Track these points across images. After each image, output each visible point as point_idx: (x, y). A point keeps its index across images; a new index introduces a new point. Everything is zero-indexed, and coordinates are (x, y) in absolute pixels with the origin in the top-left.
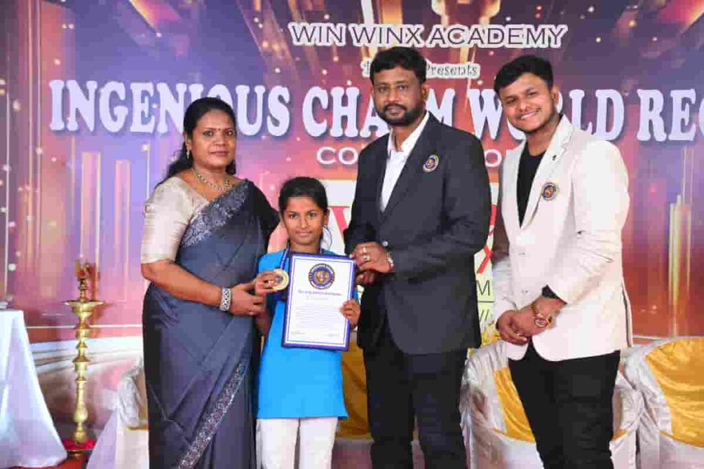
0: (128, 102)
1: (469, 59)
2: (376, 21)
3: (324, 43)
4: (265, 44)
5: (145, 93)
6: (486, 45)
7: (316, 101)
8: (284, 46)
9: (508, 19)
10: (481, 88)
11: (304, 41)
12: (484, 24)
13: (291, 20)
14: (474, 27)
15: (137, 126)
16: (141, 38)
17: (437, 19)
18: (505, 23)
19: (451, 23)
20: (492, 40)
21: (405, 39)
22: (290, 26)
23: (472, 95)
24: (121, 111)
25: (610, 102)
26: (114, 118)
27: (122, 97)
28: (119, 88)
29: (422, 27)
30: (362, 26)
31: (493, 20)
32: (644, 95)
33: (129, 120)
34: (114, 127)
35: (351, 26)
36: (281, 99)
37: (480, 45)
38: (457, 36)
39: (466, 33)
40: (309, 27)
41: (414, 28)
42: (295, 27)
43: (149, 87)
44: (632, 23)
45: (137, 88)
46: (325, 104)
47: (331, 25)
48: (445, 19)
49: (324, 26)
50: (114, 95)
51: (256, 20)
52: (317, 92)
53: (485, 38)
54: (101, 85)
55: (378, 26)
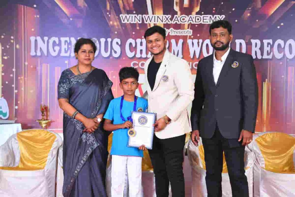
0: (60, 45)
1: (188, 28)
2: (153, 14)
3: (133, 22)
4: (111, 23)
5: (66, 41)
6: (194, 23)
7: (131, 44)
8: (118, 23)
9: (203, 13)
10: (193, 39)
11: (126, 21)
12: (194, 15)
14: (190, 16)
15: (63, 54)
16: (65, 20)
17: (176, 13)
18: (201, 15)
19: (181, 14)
20: (197, 21)
21: (164, 21)
22: (121, 15)
23: (189, 41)
24: (57, 48)
25: (241, 44)
26: (55, 51)
27: (57, 43)
28: (56, 39)
29: (170, 16)
30: (148, 16)
31: (197, 13)
32: (253, 41)
33: (60, 51)
34: (54, 54)
35: (143, 16)
36: (117, 43)
37: (192, 23)
38: (183, 19)
39: (187, 18)
40: (128, 16)
41: (167, 16)
42: (123, 16)
43: (67, 39)
44: (249, 15)
45: (63, 39)
46: (134, 45)
47: (136, 15)
48: (179, 13)
49: (134, 16)
50: (54, 42)
51: (108, 13)
52: (131, 40)
53: (194, 20)
54: (49, 38)
55: (154, 16)
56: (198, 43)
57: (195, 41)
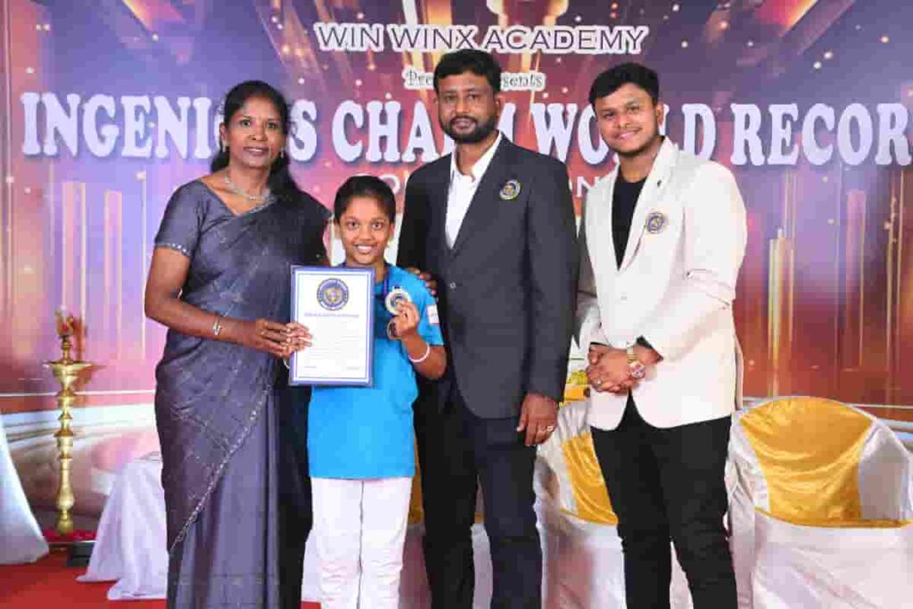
0: (119, 119)
1: (532, 68)
2: (421, 21)
3: (357, 48)
4: (286, 49)
5: (139, 109)
6: (552, 51)
7: (349, 118)
8: (309, 50)
9: (578, 19)
10: (547, 102)
11: (333, 45)
12: (549, 25)
13: (317, 19)
14: (537, 28)
15: (130, 149)
16: (133, 42)
17: (494, 19)
18: (574, 24)
19: (510, 23)
20: (559, 44)
21: (455, 43)
22: (316, 26)
23: (536, 110)
24: (110, 131)
25: (699, 119)
26: (102, 139)
27: (111, 112)
28: (109, 103)
29: (475, 29)
30: (403, 27)
31: (560, 21)
32: (739, 110)
33: (120, 140)
34: (102, 150)
35: (390, 27)
36: (306, 115)
37: (546, 51)
38: (517, 39)
39: (529, 36)
40: (340, 29)
41: (465, 30)
42: (323, 28)
43: (144, 101)
44: (724, 25)
45: (129, 102)
46: (359, 122)
47: (366, 26)
48: (503, 18)
49: (358, 27)
50: (101, 111)
51: (275, 19)
52: (348, 107)
53: (551, 42)
54: (85, 99)
55: (423, 28)
56: (565, 114)
57: (556, 109)
